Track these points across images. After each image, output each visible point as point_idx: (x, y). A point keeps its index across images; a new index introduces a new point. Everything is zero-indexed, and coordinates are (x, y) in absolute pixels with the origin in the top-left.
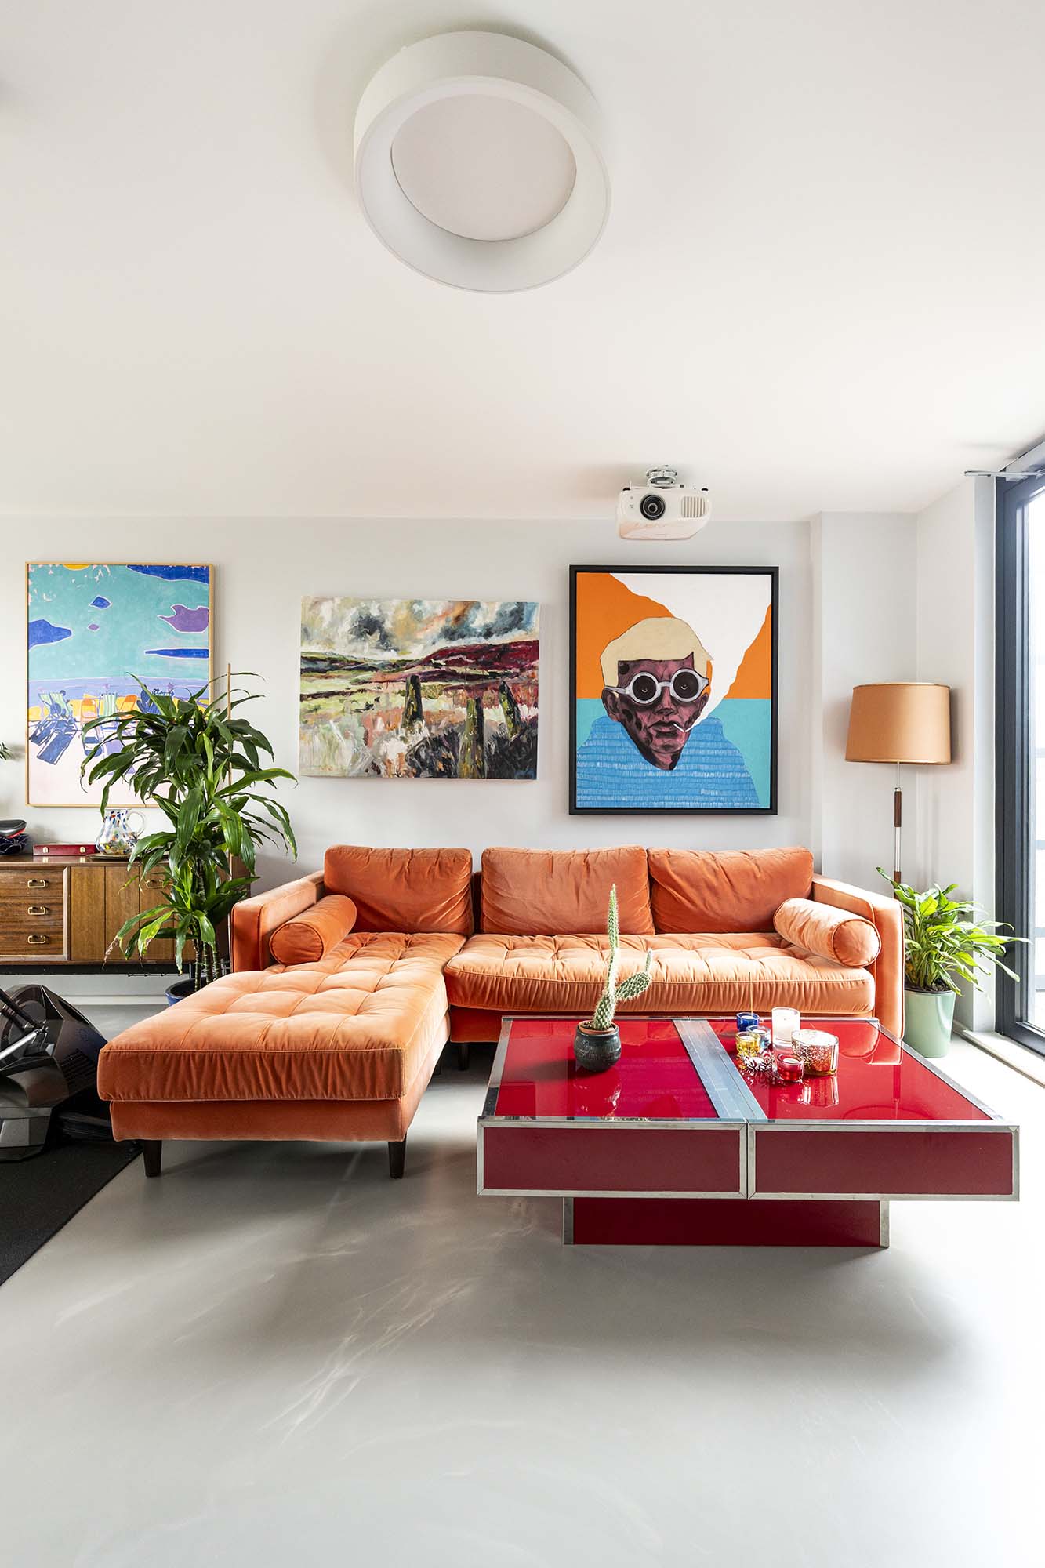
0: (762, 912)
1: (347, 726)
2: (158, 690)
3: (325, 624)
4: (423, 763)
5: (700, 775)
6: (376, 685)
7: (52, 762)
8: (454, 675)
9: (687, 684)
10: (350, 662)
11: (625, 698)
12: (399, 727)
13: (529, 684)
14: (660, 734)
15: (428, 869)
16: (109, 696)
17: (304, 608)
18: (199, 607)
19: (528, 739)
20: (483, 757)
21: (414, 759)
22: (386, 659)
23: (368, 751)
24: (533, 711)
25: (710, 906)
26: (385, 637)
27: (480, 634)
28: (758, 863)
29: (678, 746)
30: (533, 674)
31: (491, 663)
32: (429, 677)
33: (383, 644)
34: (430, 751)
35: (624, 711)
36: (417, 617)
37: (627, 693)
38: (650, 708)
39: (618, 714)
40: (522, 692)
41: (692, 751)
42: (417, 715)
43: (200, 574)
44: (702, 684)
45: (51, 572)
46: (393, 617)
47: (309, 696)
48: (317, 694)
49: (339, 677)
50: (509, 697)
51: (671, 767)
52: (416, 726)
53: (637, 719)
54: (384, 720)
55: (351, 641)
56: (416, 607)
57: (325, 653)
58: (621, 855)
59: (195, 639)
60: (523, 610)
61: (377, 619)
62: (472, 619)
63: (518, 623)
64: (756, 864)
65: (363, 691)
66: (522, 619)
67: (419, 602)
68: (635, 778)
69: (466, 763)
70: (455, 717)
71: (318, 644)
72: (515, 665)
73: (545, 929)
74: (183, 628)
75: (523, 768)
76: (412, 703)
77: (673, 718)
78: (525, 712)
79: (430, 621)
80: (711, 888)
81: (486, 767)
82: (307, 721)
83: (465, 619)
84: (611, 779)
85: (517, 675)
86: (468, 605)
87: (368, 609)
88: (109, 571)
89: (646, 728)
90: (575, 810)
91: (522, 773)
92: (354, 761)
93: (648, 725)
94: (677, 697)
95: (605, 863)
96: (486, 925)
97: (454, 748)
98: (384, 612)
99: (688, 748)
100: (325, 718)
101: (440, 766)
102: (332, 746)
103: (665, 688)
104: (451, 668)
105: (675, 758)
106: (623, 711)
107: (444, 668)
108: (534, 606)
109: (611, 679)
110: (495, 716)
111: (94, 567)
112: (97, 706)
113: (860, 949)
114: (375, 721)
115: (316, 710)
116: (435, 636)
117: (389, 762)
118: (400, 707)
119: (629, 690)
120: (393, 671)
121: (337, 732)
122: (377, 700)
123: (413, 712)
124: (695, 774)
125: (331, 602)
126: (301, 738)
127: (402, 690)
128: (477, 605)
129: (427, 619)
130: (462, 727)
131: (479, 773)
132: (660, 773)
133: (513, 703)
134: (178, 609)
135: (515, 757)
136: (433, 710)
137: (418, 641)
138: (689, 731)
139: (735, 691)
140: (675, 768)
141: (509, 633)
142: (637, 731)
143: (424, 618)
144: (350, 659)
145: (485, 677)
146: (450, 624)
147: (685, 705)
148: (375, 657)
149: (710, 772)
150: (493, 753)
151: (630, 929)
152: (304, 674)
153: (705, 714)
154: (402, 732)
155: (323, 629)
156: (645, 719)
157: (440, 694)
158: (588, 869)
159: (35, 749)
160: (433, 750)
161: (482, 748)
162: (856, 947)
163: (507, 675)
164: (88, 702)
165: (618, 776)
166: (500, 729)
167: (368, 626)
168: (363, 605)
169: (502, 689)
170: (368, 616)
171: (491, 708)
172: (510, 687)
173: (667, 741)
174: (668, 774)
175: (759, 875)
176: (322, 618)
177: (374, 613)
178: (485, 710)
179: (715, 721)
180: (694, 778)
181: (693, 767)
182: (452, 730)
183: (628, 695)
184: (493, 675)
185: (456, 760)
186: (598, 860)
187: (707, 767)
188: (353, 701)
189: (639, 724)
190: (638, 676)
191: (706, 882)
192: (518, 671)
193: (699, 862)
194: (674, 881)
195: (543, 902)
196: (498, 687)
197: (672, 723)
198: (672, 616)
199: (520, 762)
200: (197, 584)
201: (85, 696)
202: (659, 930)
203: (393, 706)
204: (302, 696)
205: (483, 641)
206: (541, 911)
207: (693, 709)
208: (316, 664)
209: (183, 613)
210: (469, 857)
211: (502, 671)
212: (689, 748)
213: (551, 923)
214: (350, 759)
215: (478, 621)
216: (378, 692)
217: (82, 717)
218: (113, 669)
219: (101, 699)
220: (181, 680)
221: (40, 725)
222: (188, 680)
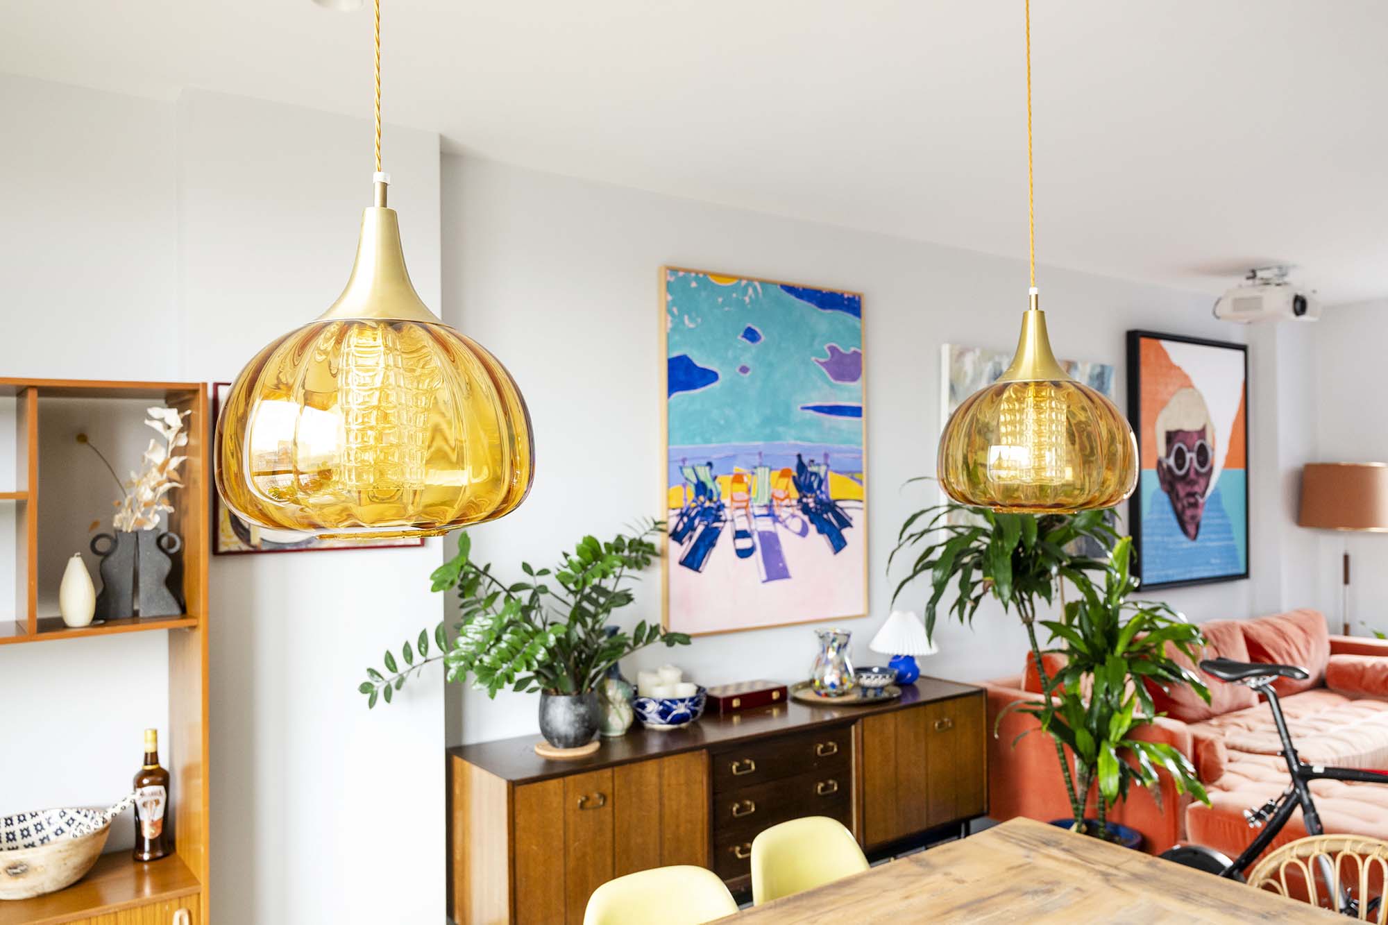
2: (812, 461)
3: (968, 381)
7: (697, 570)
11: (1169, 468)
16: (762, 469)
17: (952, 357)
18: (853, 349)
38: (1184, 478)
43: (850, 304)
45: (694, 285)
59: (848, 392)
60: (1104, 373)
74: (838, 377)
86: (1070, 366)
88: (761, 290)
105: (1197, 527)
108: (1110, 368)
109: (1162, 451)
111: (744, 283)
112: (749, 483)
125: (972, 353)
128: (1077, 364)
134: (833, 350)
155: (966, 385)
159: (676, 551)
164: (738, 479)
168: (997, 358)
176: (965, 373)
200: (849, 318)
201: (737, 469)
209: (837, 356)
217: (732, 499)
218: (768, 431)
219: (753, 473)
220: (836, 446)
221: (682, 515)
222: (843, 447)
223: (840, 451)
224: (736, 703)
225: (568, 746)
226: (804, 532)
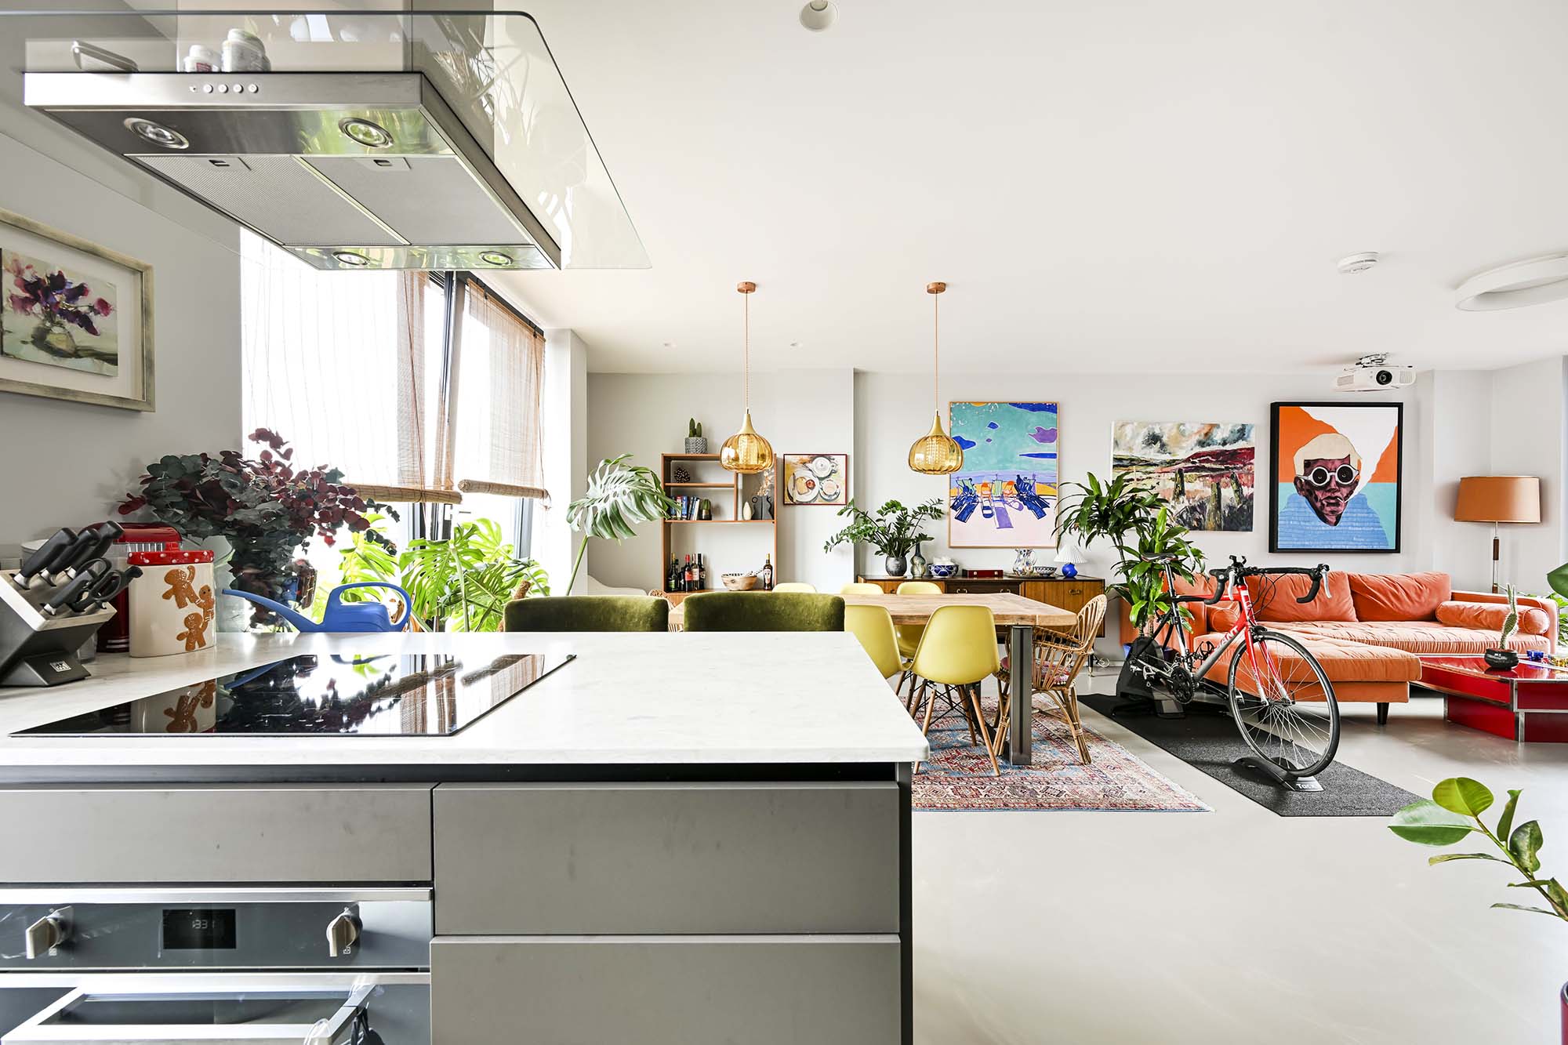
0: (1426, 610)
2: (1026, 478)
3: (1128, 439)
4: (1184, 521)
6: (1157, 474)
7: (964, 521)
8: (1204, 469)
9: (1346, 473)
10: (1142, 461)
11: (1308, 482)
12: (1171, 500)
13: (1249, 473)
14: (1329, 504)
16: (998, 481)
17: (1116, 428)
18: (1052, 428)
19: (1248, 507)
20: (1221, 518)
21: (1179, 519)
22: (1164, 459)
24: (1251, 490)
25: (1397, 606)
26: (1163, 446)
27: (1220, 444)
30: (1250, 467)
31: (1226, 461)
32: (1188, 470)
33: (1162, 449)
34: (1189, 514)
35: (1308, 490)
36: (1182, 433)
40: (1244, 478)
41: (1348, 515)
42: (1182, 492)
43: (1052, 408)
44: (1355, 474)
45: (964, 407)
46: (1168, 434)
50: (1237, 482)
51: (1336, 524)
52: (1181, 499)
55: (1143, 448)
56: (1182, 427)
57: (1128, 455)
59: (1048, 447)
60: (1245, 429)
61: (1158, 435)
62: (1214, 434)
63: (1242, 437)
65: (1150, 478)
66: (1244, 435)
69: (1210, 522)
70: (1204, 494)
71: (1123, 450)
72: (1241, 462)
74: (1042, 441)
75: (1245, 524)
76: (1179, 485)
78: (1246, 491)
79: (1190, 436)
80: (1394, 595)
81: (1223, 524)
83: (1210, 435)
85: (1242, 468)
86: (1213, 426)
87: (1154, 429)
88: (998, 406)
89: (1321, 501)
91: (1244, 527)
97: (1203, 512)
98: (1163, 431)
101: (1195, 523)
103: (1332, 476)
104: (1203, 464)
105: (1338, 518)
106: (1306, 490)
107: (1197, 464)
108: (1251, 427)
109: (1300, 471)
110: (1228, 494)
111: (990, 404)
112: (991, 487)
116: (1193, 445)
118: (1172, 488)
119: (1310, 478)
120: (1168, 466)
122: (1158, 484)
123: (1179, 491)
124: (1350, 528)
125: (1131, 425)
127: (1172, 477)
128: (1218, 426)
130: (1209, 500)
131: (1219, 528)
132: (1329, 527)
133: (1239, 485)
134: (1039, 429)
135: (1240, 518)
136: (1191, 490)
137: (1182, 448)
139: (1376, 478)
141: (1237, 443)
143: (1187, 434)
144: (1142, 459)
145: (1223, 470)
146: (1202, 438)
147: (1344, 486)
148: (1157, 458)
149: (1359, 527)
150: (1226, 516)
152: (1113, 468)
153: (1356, 492)
154: (1173, 503)
155: (1126, 441)
156: (1320, 495)
157: (1196, 480)
159: (954, 513)
160: (1191, 513)
161: (1220, 512)
163: (1235, 468)
164: (985, 485)
166: (1231, 501)
167: (1154, 439)
168: (1150, 426)
169: (1232, 477)
170: (1154, 433)
171: (1226, 488)
172: (1237, 475)
173: (1333, 508)
174: (1334, 528)
175: (1421, 587)
176: (1126, 435)
177: (1157, 431)
178: (1222, 489)
181: (1349, 524)
182: (1202, 501)
184: (1227, 468)
185: (1205, 520)
187: (1357, 524)
188: (1143, 484)
189: (1316, 498)
191: (1389, 590)
192: (1242, 465)
194: (1368, 588)
196: (1230, 476)
199: (1243, 521)
200: (1050, 414)
201: (983, 482)
202: (1361, 619)
203: (1168, 487)
205: (1221, 448)
207: (1349, 489)
208: (1122, 461)
209: (1041, 432)
211: (1233, 466)
215: (1218, 435)
216: (1159, 479)
217: (982, 494)
218: (1001, 465)
219: (993, 483)
220: (1040, 472)
221: (957, 499)
222: (1044, 472)
223: (1042, 474)
224: (975, 573)
225: (893, 575)
226: (1020, 509)
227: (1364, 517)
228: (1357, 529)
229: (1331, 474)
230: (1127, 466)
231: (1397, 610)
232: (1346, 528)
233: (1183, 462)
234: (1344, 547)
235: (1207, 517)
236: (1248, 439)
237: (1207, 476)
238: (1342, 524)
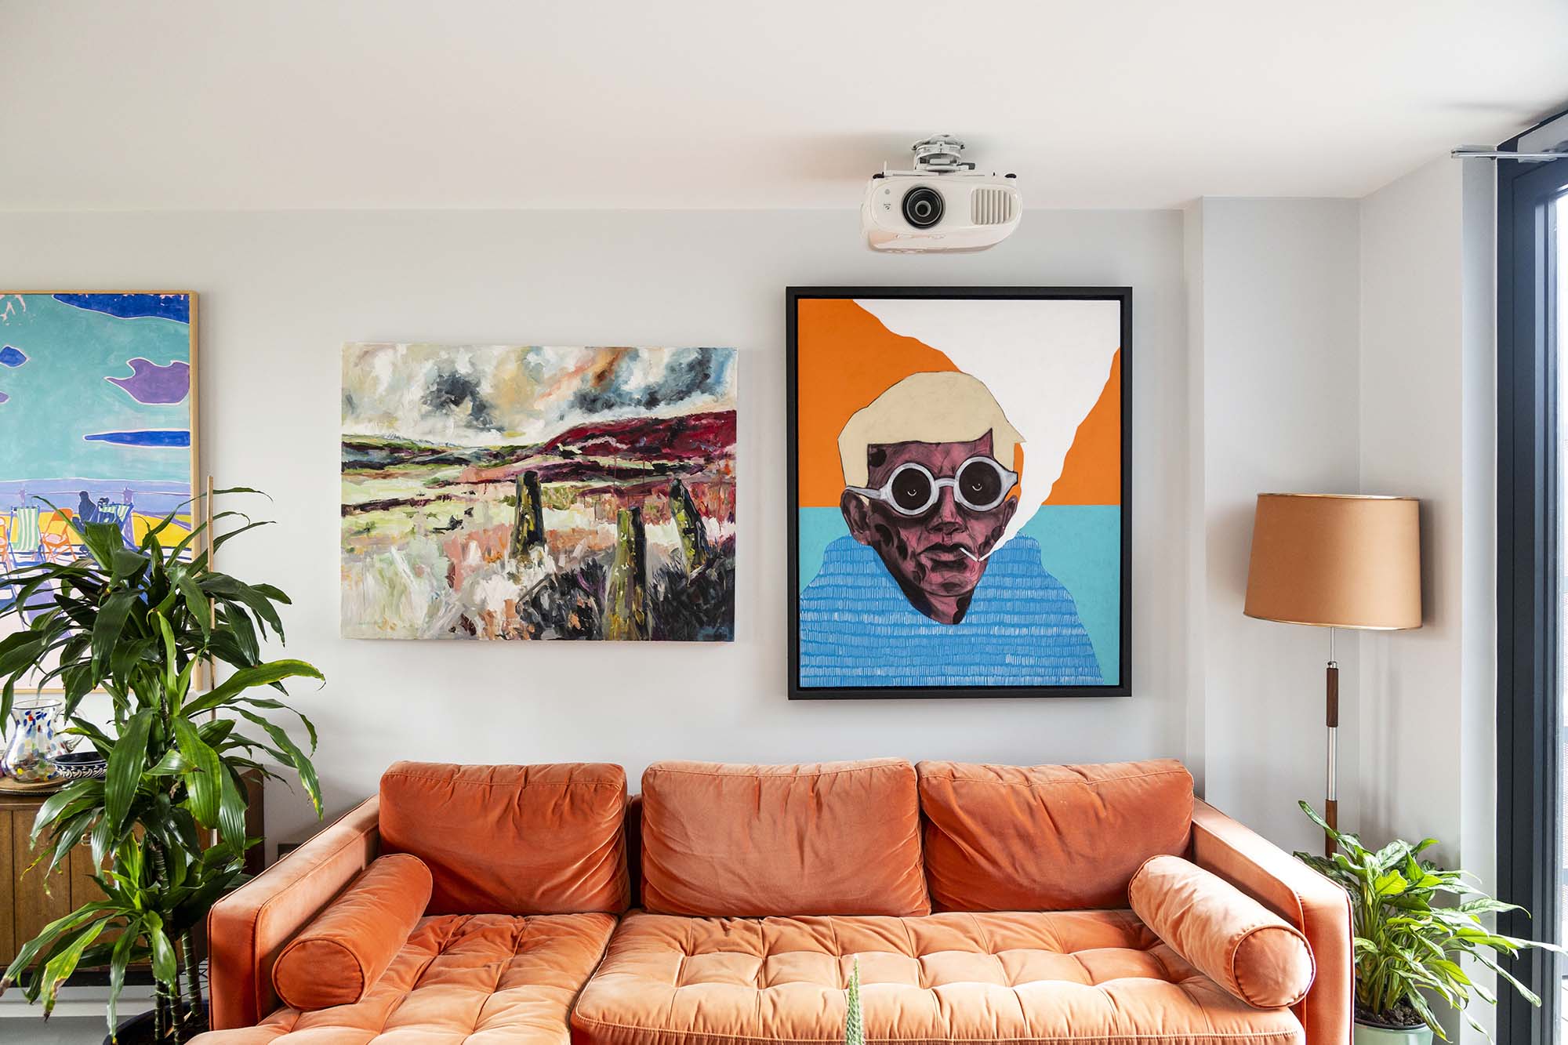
0: (1108, 877)
1: (420, 557)
2: (106, 500)
3: (382, 389)
4: (545, 616)
5: (1004, 631)
6: (467, 488)
8: (596, 470)
10: (422, 451)
11: (879, 506)
12: (506, 558)
13: (721, 483)
14: (938, 565)
15: (553, 803)
16: (27, 510)
17: (345, 359)
18: (172, 362)
19: (719, 574)
20: (645, 605)
21: (531, 610)
22: (483, 445)
23: (455, 597)
24: (727, 529)
25: (1022, 867)
26: (480, 409)
27: (639, 403)
28: (1103, 791)
29: (967, 584)
30: (727, 466)
31: (658, 450)
32: (554, 474)
33: (477, 419)
34: (557, 596)
35: (878, 528)
36: (533, 374)
37: (883, 497)
39: (868, 532)
40: (708, 496)
41: (991, 593)
42: (536, 537)
43: (173, 307)
44: (1007, 481)
46: (495, 376)
47: (355, 508)
48: (369, 504)
49: (405, 475)
50: (689, 505)
51: (957, 620)
52: (535, 553)
53: (900, 540)
54: (480, 546)
55: (424, 417)
56: (532, 358)
57: (382, 437)
58: (875, 780)
59: (166, 414)
60: (709, 361)
61: (467, 379)
62: (624, 375)
63: (700, 382)
64: (1098, 794)
65: (446, 497)
66: (707, 376)
67: (537, 350)
68: (896, 637)
69: (615, 611)
70: (597, 541)
71: (370, 421)
72: (697, 451)
73: (747, 907)
74: (147, 398)
75: (712, 622)
76: (527, 516)
77: (958, 538)
78: (715, 530)
79: (556, 381)
80: (1024, 837)
81: (651, 622)
82: (352, 550)
83: (613, 377)
84: (856, 640)
85: (701, 468)
86: (619, 354)
87: (453, 362)
88: (23, 304)
89: (915, 555)
90: (797, 691)
91: (710, 630)
92: (432, 613)
93: (919, 551)
94: (966, 503)
95: (847, 793)
96: (649, 899)
97: (596, 591)
98: (480, 368)
99: (984, 588)
100: (382, 543)
101: (574, 621)
102: (395, 589)
104: (592, 458)
105: (964, 603)
107: (578, 459)
108: (728, 354)
109: (856, 474)
110: (665, 536)
112: (7, 527)
113: (1280, 980)
114: (465, 548)
115: (368, 530)
116: (564, 406)
117: (490, 614)
118: (507, 525)
119: (886, 493)
120: (496, 465)
121: (403, 567)
122: (469, 513)
123: (529, 532)
125: (390, 352)
126: (344, 577)
127: (509, 495)
128: (632, 354)
129: (550, 378)
130: (610, 557)
131: (639, 632)
132: (939, 629)
133: (694, 515)
134: (139, 365)
135: (698, 605)
136: (563, 529)
137: (534, 415)
138: (986, 559)
139: (1061, 493)
140: (963, 621)
141: (687, 399)
142: (900, 561)
143: (546, 376)
144: (423, 445)
145: (648, 473)
146: (589, 386)
147: (979, 516)
148: (465, 443)
149: (1020, 626)
150: (662, 599)
151: (889, 907)
152: (347, 471)
153: (1011, 531)
154: (511, 566)
155: (377, 396)
156: (913, 539)
157: (572, 502)
158: (819, 804)
160: (563, 594)
161: (645, 591)
162: (1274, 977)
163: (683, 468)
165: (869, 635)
166: (673, 558)
167: (454, 391)
168: (444, 355)
169: (675, 493)
170: (453, 375)
171: (658, 523)
172: (689, 489)
174: (951, 630)
175: (1103, 814)
176: (376, 379)
177: (463, 369)
178: (648, 528)
179: (1029, 542)
180: (994, 636)
181: (992, 618)
182: (594, 561)
183: (885, 502)
184: (661, 470)
185: (601, 611)
186: (837, 788)
187: (1016, 619)
188: (430, 515)
189: (903, 549)
190: (901, 468)
191: (1015, 827)
192: (702, 461)
193: (1003, 791)
194: (962, 824)
195: (744, 862)
196: (669, 489)
197: (955, 547)
198: (955, 369)
199: (706, 612)
200: (170, 324)
202: (938, 906)
203: (496, 522)
204: (344, 507)
205: (644, 413)
206: (740, 877)
208: (367, 453)
209: (146, 372)
210: (621, 781)
211: (676, 463)
212: (986, 588)
213: (759, 899)
214: (425, 610)
215: (635, 380)
216: (471, 500)
219: (12, 515)
222: (156, 482)
223: (149, 488)
227: (1033, 600)
228: (1011, 631)
229: (943, 482)
230: (381, 466)
231: (1025, 882)
232: (984, 631)
233: (540, 453)
234: (980, 681)
235: (606, 603)
236: (719, 389)
237: (605, 490)
238: (974, 619)
